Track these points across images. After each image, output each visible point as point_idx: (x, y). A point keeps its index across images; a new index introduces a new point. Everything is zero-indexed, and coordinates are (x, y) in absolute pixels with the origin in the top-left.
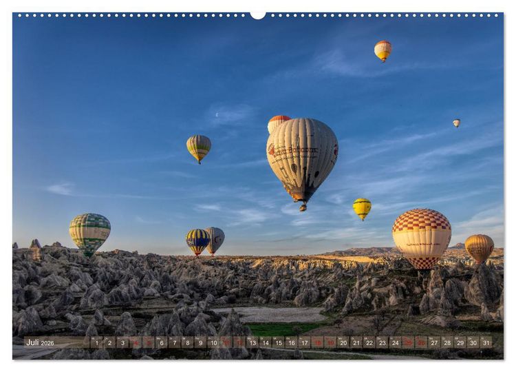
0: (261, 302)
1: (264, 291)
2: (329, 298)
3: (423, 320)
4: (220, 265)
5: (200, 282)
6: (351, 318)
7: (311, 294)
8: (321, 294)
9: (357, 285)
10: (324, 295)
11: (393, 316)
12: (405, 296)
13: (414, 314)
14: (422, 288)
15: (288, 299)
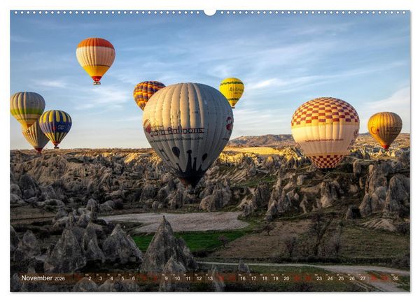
0: (156, 206)
1: (156, 193)
2: (244, 201)
3: (366, 224)
4: (91, 161)
5: (68, 184)
6: (279, 224)
7: (222, 196)
8: (233, 195)
9: (278, 183)
10: (238, 197)
11: (328, 220)
12: (339, 196)
13: (354, 217)
14: (359, 186)
15: (191, 203)
